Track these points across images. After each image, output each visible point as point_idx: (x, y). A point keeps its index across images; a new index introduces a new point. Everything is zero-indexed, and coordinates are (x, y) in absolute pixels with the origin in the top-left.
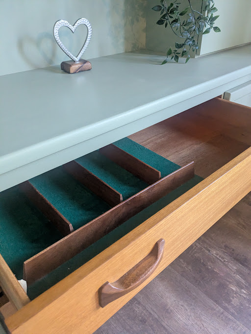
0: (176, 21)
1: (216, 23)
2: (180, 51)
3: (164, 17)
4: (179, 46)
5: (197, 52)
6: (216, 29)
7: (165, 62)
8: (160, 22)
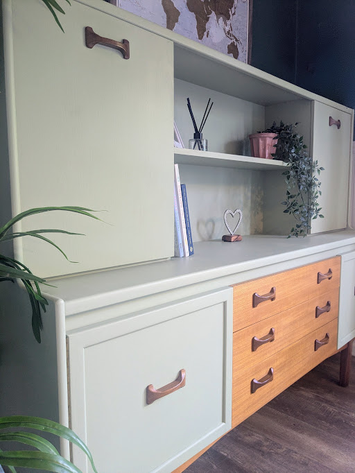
0: (297, 210)
1: (320, 213)
2: (299, 229)
3: (289, 208)
4: (298, 226)
5: (309, 232)
6: (321, 216)
7: (289, 237)
8: (286, 211)
